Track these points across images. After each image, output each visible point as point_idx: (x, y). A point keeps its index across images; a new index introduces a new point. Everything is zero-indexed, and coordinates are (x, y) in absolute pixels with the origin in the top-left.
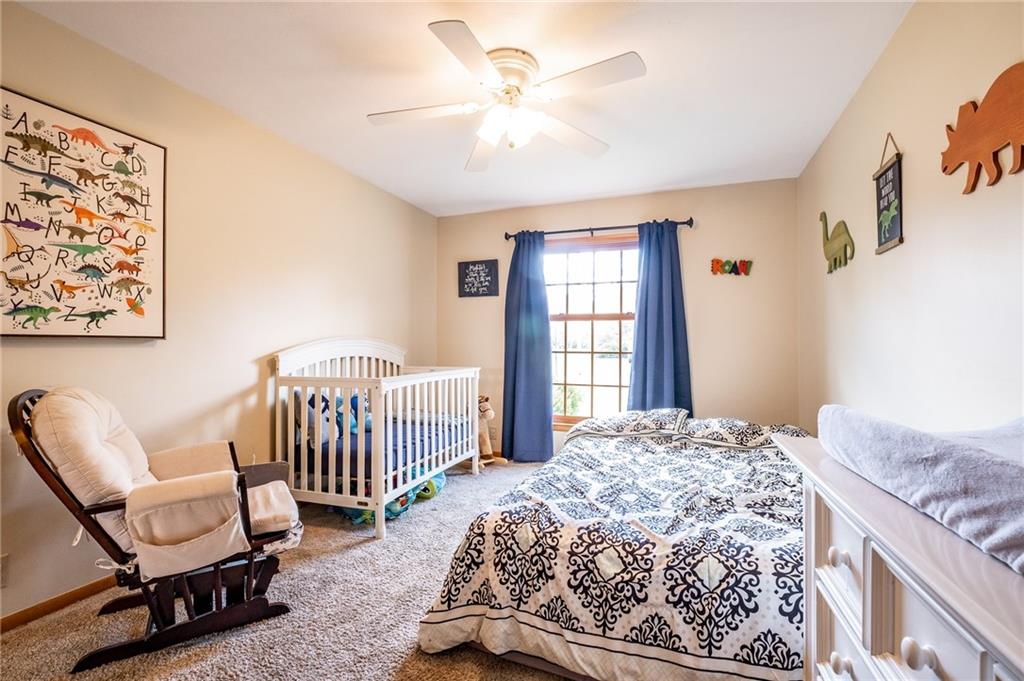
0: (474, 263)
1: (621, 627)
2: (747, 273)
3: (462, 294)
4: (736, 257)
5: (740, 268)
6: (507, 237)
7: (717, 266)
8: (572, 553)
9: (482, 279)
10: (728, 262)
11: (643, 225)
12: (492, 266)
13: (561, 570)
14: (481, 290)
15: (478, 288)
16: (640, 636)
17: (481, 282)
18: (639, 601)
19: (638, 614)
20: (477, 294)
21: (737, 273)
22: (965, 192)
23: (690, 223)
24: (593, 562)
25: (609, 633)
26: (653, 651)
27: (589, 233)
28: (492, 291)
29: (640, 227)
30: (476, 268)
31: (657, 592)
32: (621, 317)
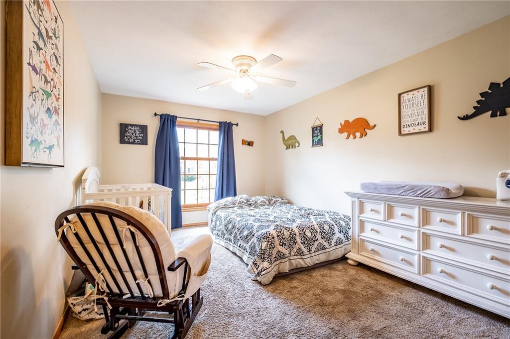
0: (132, 125)
1: (313, 249)
2: (252, 146)
3: (122, 141)
4: (249, 140)
5: (250, 144)
6: (156, 115)
7: (244, 142)
8: (300, 234)
9: (137, 135)
10: (247, 141)
11: (222, 122)
12: (144, 129)
13: (299, 240)
14: (136, 141)
15: (134, 140)
16: (318, 250)
17: (137, 137)
18: (316, 240)
19: (316, 243)
20: (133, 143)
21: (250, 146)
22: (346, 139)
23: (237, 125)
24: (305, 234)
25: (311, 252)
26: (320, 252)
27: (196, 121)
28: (144, 142)
29: (220, 123)
30: (133, 128)
31: (319, 237)
32: (209, 159)
